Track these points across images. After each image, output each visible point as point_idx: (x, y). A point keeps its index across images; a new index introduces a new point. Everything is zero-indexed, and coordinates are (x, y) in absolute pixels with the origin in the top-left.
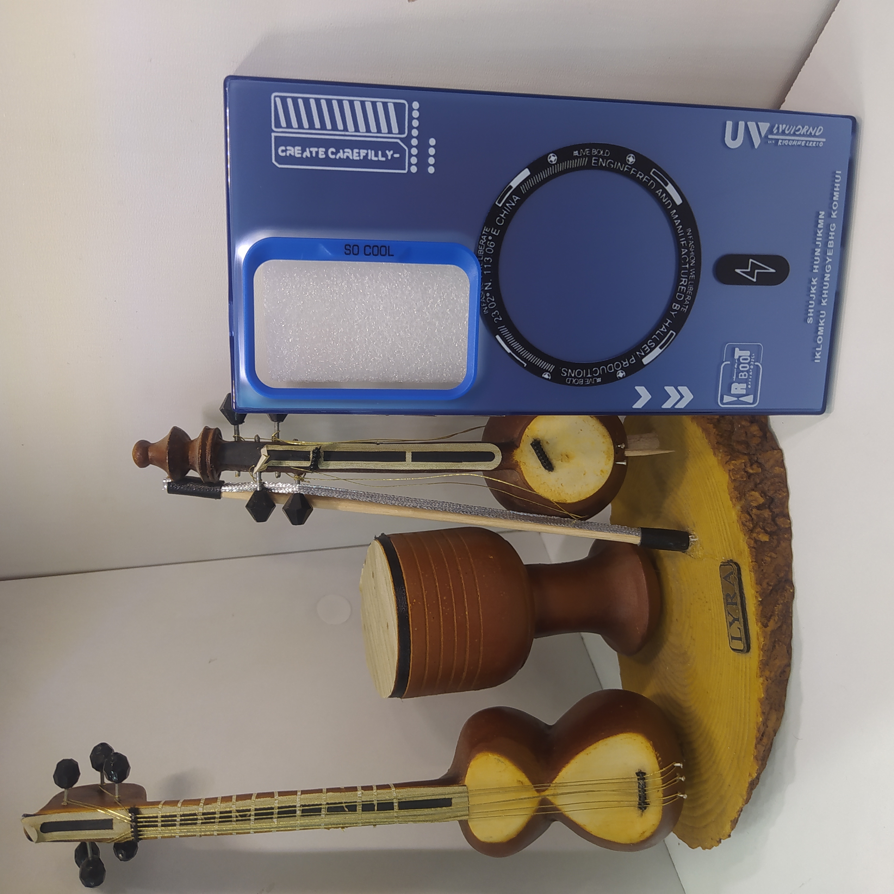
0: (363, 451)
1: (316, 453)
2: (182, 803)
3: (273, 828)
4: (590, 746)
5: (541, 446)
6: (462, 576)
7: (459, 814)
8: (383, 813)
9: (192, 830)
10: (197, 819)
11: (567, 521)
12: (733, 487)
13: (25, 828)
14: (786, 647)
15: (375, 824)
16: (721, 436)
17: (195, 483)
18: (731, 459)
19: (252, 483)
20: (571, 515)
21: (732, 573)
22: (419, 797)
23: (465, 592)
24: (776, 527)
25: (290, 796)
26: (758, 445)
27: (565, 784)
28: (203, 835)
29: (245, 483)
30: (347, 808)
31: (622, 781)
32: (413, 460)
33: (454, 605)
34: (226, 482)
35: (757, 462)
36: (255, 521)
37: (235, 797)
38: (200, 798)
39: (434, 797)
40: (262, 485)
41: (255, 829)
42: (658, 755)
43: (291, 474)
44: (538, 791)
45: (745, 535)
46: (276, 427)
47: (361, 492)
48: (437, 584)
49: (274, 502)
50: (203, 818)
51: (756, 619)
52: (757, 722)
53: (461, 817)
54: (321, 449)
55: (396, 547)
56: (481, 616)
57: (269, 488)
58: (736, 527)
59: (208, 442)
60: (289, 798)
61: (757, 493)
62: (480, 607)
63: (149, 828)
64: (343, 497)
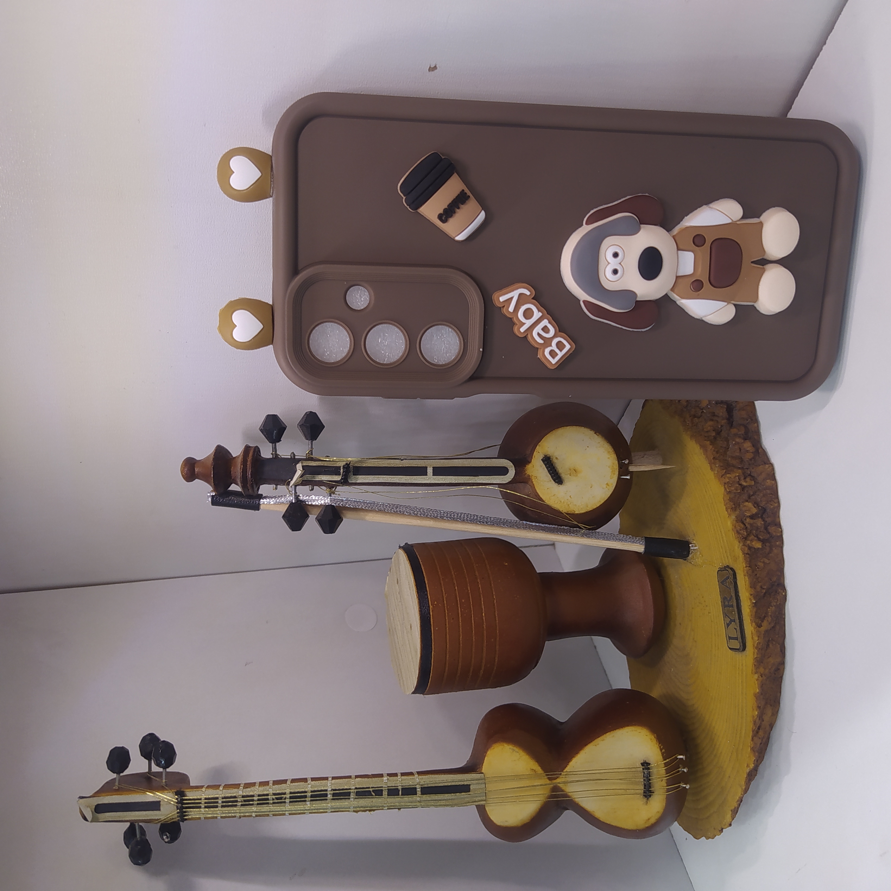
0: (388, 466)
1: (346, 468)
2: (223, 787)
3: (306, 810)
4: (598, 738)
5: (551, 461)
6: (479, 581)
7: (477, 799)
8: (407, 797)
9: (233, 811)
10: (237, 801)
11: (576, 531)
12: (728, 498)
13: (81, 808)
14: (779, 646)
15: (399, 807)
16: (717, 452)
17: (237, 496)
18: (726, 473)
19: (288, 495)
20: (579, 525)
21: (728, 578)
22: (440, 783)
23: (482, 597)
24: (768, 535)
25: (322, 781)
26: (751, 460)
27: (574, 773)
28: (242, 817)
29: (282, 496)
30: (374, 793)
31: (628, 770)
32: (434, 474)
33: (472, 607)
34: (264, 495)
35: (750, 475)
36: (290, 531)
37: (272, 782)
38: (240, 783)
39: (453, 784)
40: (297, 497)
41: (289, 811)
42: (662, 747)
43: (324, 488)
44: (550, 779)
45: (739, 542)
46: (310, 445)
47: (387, 504)
48: (456, 588)
49: (308, 513)
50: (243, 800)
51: (751, 620)
52: (753, 716)
53: (478, 802)
54: (350, 465)
55: (419, 554)
56: (497, 617)
57: (303, 500)
58: (731, 535)
59: (249, 458)
60: (321, 783)
61: (750, 503)
62: (496, 609)
63: (193, 810)
64: (370, 508)
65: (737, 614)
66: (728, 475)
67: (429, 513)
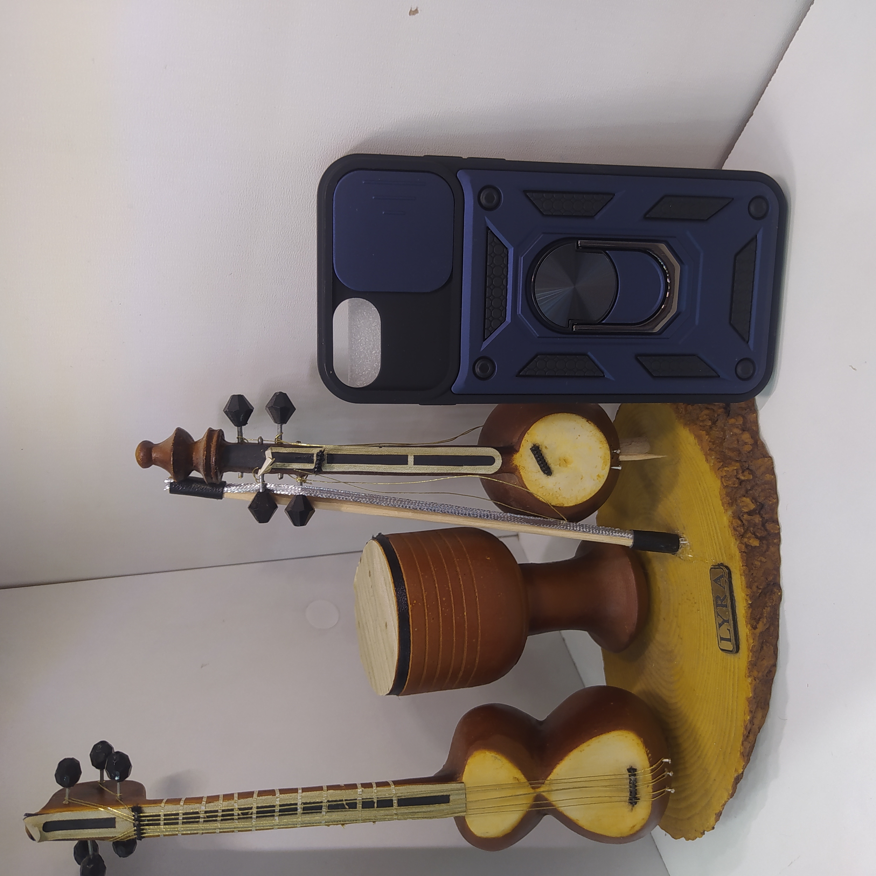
0: (366, 454)
1: (320, 455)
2: (184, 801)
3: (274, 825)
4: (583, 743)
5: (540, 450)
6: (460, 578)
7: (456, 810)
8: (382, 810)
9: (194, 828)
10: (199, 818)
12: (725, 493)
13: (27, 826)
14: (772, 648)
15: (374, 820)
16: (713, 443)
17: (198, 483)
18: (723, 466)
19: (254, 484)
21: (722, 576)
22: (418, 794)
23: (463, 593)
24: (766, 532)
25: (291, 794)
26: (749, 452)
27: (559, 781)
28: (206, 833)
29: (248, 484)
30: (347, 805)
31: (613, 777)
32: (415, 463)
33: (453, 606)
34: (228, 483)
35: (748, 469)
36: (257, 522)
37: (237, 795)
38: (202, 796)
39: (432, 795)
40: (264, 485)
41: (256, 826)
42: (648, 751)
43: (294, 476)
44: (533, 788)
45: (736, 540)
46: (279, 429)
47: (362, 494)
48: (437, 585)
49: (276, 503)
50: (205, 816)
51: (746, 622)
52: (745, 721)
53: (457, 813)
54: (324, 453)
55: (395, 548)
56: (479, 617)
57: (272, 489)
58: (727, 532)
59: (212, 444)
60: (290, 796)
61: (748, 499)
62: (478, 608)
63: (151, 827)
64: (344, 499)
65: (731, 615)
67: (408, 504)
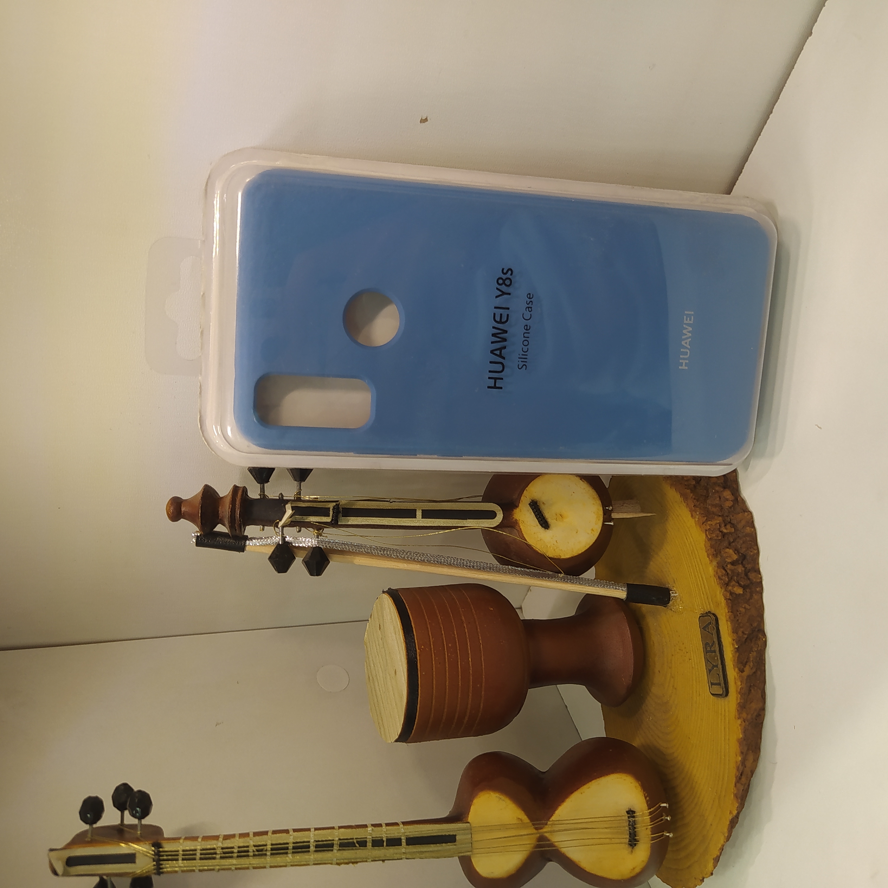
0: (378, 508)
1: (336, 509)
2: (202, 838)
3: (288, 862)
4: (584, 785)
5: (538, 505)
6: (465, 626)
7: (461, 850)
8: (391, 848)
9: (211, 864)
10: (216, 853)
12: (709, 545)
13: (51, 861)
14: (760, 691)
15: (384, 859)
16: (698, 501)
17: (222, 537)
18: (707, 521)
19: (274, 537)
21: (710, 623)
22: (425, 833)
23: (468, 641)
24: (749, 581)
25: (304, 832)
26: (730, 508)
27: (560, 822)
28: (221, 870)
29: (268, 537)
30: (358, 844)
31: (613, 819)
32: (423, 517)
33: (458, 652)
34: (249, 537)
35: (730, 522)
36: (276, 573)
37: (252, 833)
38: (218, 834)
39: (439, 834)
40: (284, 538)
41: (270, 864)
42: (646, 795)
43: (311, 529)
44: (536, 829)
45: (721, 588)
46: (299, 486)
47: (374, 547)
48: (443, 632)
49: (295, 555)
50: (222, 853)
51: (733, 666)
52: (737, 762)
53: (463, 853)
54: (339, 506)
55: (404, 599)
56: (483, 663)
57: (290, 541)
58: (713, 581)
60: (303, 834)
61: (731, 550)
62: (482, 654)
63: (170, 862)
64: (357, 551)
65: (719, 660)
66: (709, 522)
67: (416, 557)
